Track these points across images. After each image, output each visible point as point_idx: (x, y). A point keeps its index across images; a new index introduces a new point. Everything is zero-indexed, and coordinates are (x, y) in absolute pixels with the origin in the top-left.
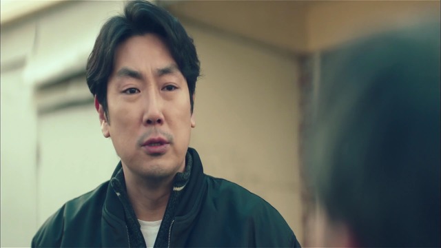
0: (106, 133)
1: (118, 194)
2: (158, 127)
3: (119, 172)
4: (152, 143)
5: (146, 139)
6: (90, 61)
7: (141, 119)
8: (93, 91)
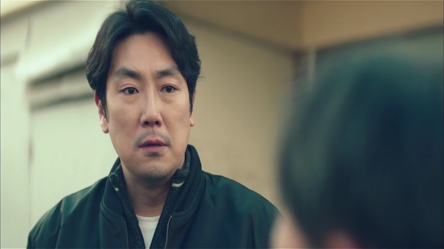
0: (105, 129)
1: (117, 189)
2: (156, 128)
3: (118, 168)
4: (149, 144)
5: (144, 141)
6: (91, 55)
7: (139, 120)
8: (93, 86)
